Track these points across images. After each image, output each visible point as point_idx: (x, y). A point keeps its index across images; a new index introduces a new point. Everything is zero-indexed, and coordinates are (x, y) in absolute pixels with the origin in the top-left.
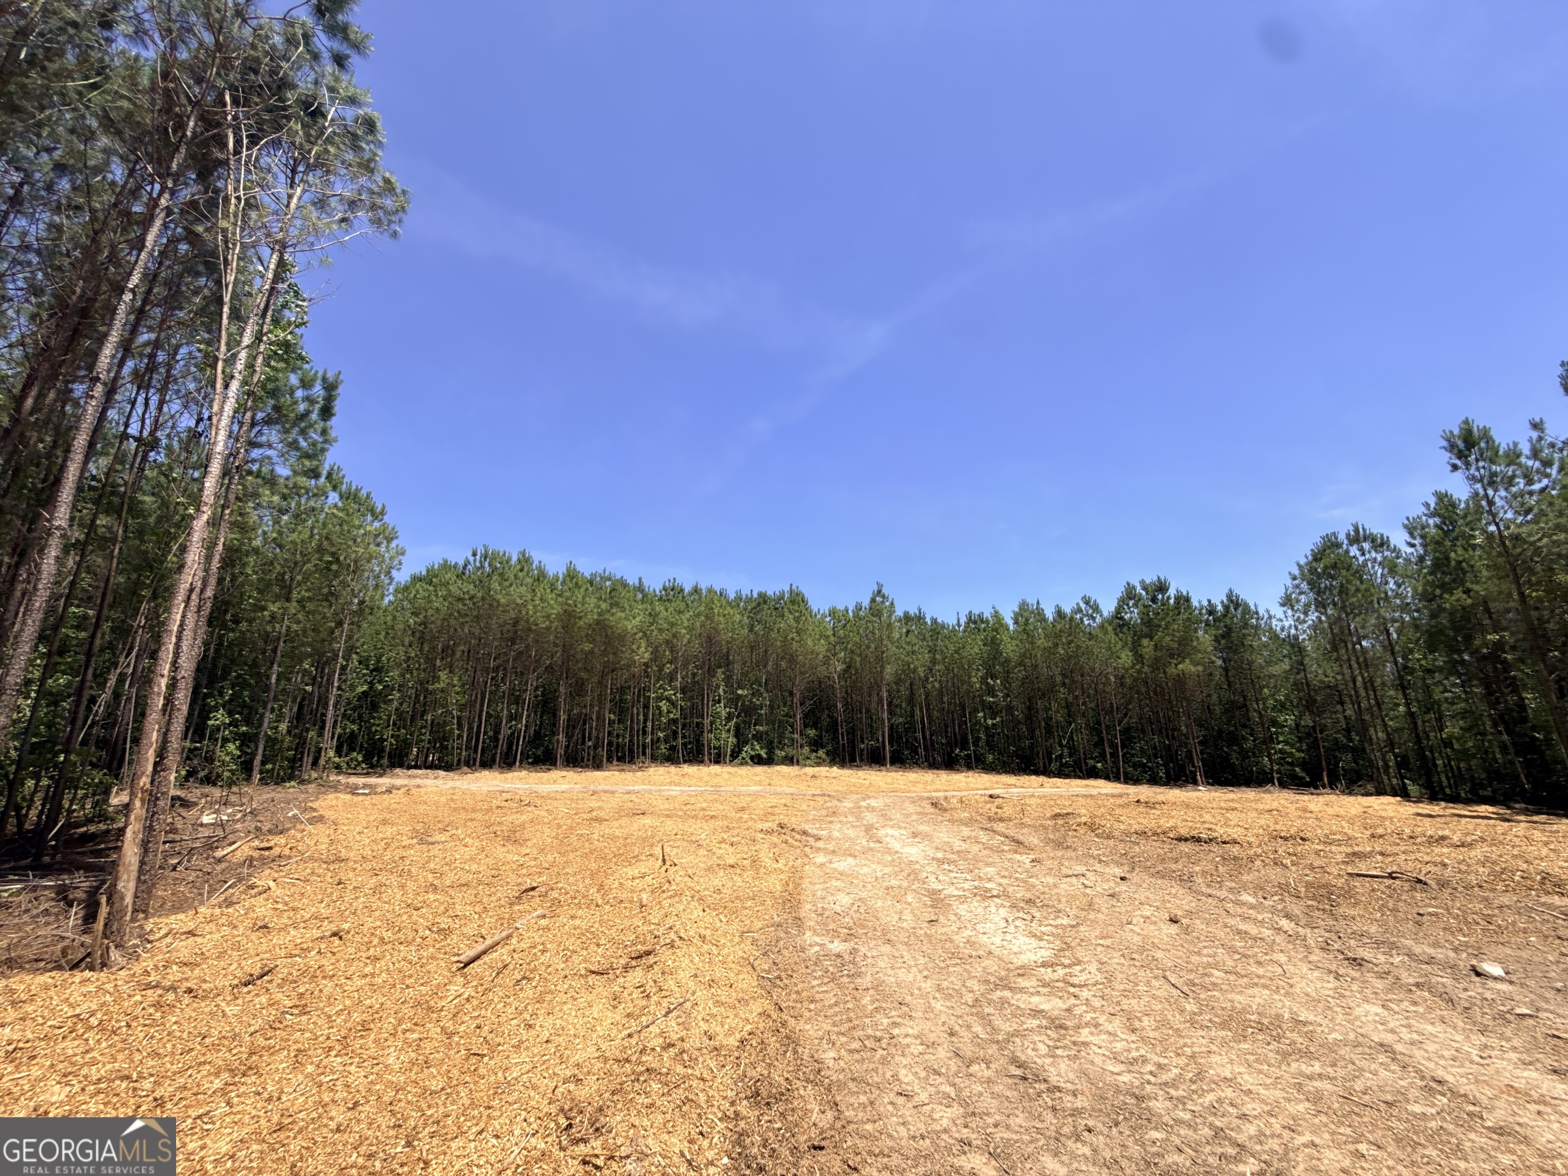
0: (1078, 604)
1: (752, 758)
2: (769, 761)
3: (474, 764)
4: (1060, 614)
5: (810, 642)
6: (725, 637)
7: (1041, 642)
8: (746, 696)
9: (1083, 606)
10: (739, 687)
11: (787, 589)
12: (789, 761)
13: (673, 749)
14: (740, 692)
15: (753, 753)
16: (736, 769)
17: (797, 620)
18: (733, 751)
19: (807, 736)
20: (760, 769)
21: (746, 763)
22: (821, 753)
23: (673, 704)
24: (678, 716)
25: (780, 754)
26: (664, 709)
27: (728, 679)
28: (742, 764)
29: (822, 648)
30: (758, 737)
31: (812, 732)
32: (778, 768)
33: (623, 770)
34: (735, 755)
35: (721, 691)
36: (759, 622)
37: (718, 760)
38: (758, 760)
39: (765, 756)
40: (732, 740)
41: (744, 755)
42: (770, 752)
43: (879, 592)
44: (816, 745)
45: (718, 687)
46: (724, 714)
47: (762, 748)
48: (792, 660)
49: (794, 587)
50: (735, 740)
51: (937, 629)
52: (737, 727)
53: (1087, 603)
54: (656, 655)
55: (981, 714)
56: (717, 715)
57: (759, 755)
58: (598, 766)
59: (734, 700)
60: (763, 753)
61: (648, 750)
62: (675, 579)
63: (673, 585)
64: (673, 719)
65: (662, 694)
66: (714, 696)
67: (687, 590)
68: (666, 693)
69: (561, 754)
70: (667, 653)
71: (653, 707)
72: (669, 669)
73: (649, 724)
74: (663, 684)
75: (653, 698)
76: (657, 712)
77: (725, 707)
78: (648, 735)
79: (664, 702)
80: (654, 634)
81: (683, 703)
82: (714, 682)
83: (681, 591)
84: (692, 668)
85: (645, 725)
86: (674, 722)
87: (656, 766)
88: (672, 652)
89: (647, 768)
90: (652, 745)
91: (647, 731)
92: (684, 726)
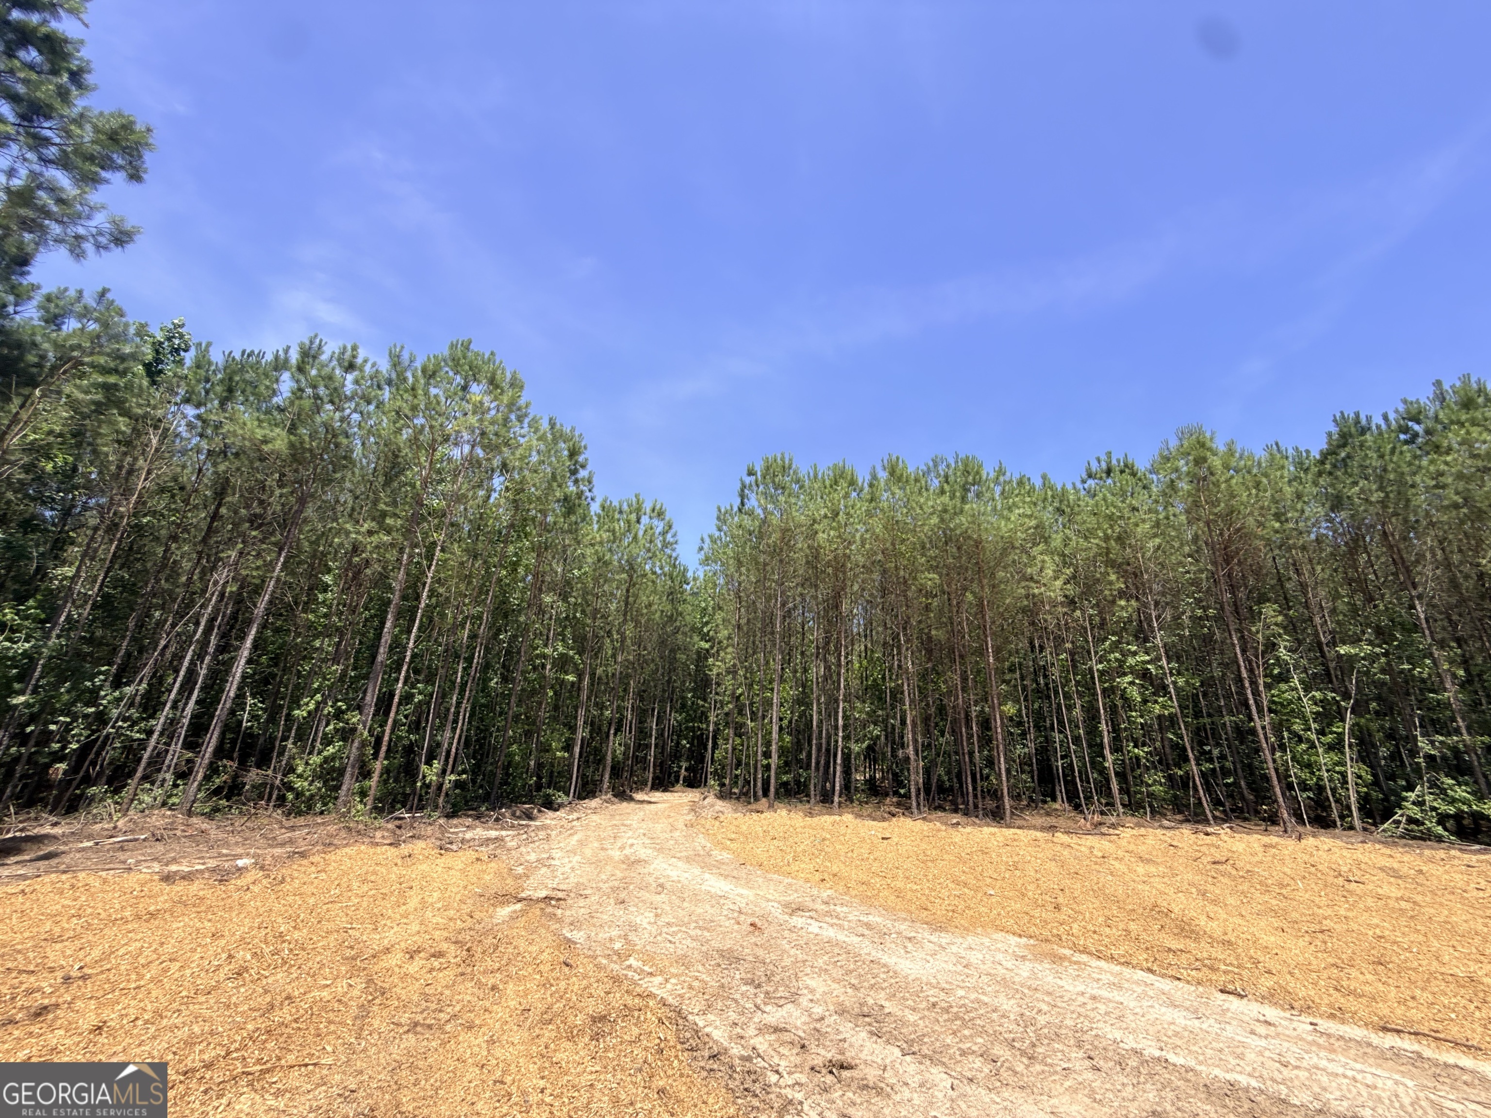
3: (766, 794)
15: (1448, 809)
23: (1154, 681)
24: (1174, 708)
26: (1134, 694)
28: (1413, 837)
33: (1052, 828)
35: (1283, 653)
40: (1358, 771)
41: (1412, 810)
45: (1271, 646)
46: (1310, 707)
50: (1365, 772)
54: (1087, 587)
57: (1476, 816)
58: (997, 816)
61: (1115, 786)
62: (1109, 454)
63: (1109, 463)
64: (1160, 717)
65: (1121, 663)
66: (1267, 667)
67: (1142, 465)
68: (1131, 661)
69: (917, 784)
70: (1113, 577)
71: (1104, 691)
72: (1125, 609)
73: (1103, 727)
74: (1119, 642)
75: (1102, 673)
76: (1119, 703)
77: (1307, 690)
78: (1107, 752)
79: (1129, 678)
80: (1073, 544)
81: (1181, 682)
82: (1258, 632)
83: (1128, 469)
84: (1188, 607)
85: (1093, 731)
86: (1168, 722)
87: (1139, 825)
88: (1123, 575)
89: (1113, 826)
90: (1121, 776)
91: (1101, 746)
92: (1200, 737)
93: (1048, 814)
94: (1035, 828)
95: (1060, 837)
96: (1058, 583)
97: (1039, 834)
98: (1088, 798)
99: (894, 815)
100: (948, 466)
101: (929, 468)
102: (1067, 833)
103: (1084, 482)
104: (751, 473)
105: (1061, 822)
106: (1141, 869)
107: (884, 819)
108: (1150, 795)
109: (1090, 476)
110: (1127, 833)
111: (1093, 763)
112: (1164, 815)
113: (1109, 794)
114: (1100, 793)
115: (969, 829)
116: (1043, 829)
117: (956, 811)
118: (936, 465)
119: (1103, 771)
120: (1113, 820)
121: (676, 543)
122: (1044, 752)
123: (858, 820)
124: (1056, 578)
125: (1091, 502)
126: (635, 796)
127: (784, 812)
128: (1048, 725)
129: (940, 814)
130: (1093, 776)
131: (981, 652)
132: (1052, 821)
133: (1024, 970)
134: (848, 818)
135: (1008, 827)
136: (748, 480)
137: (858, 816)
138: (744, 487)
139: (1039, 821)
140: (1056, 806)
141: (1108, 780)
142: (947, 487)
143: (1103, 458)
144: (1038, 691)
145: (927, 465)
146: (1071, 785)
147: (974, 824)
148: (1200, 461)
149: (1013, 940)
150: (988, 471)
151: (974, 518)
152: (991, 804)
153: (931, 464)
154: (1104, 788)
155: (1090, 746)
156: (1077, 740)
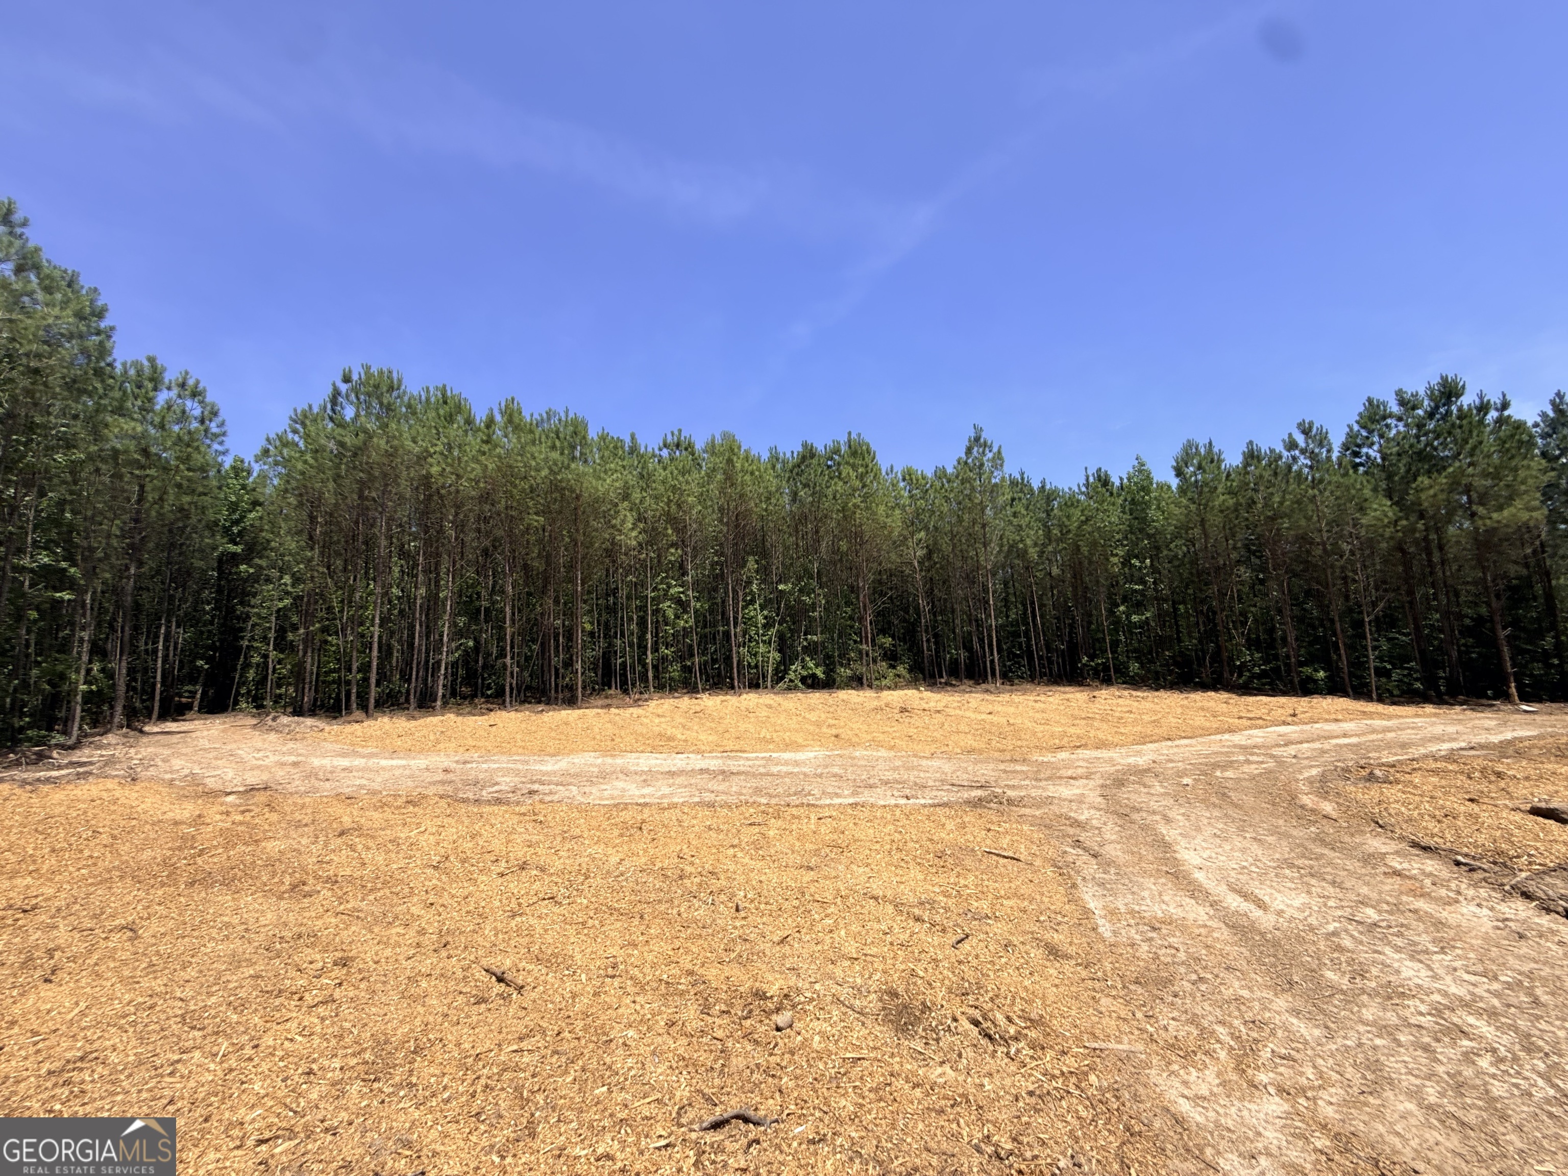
0: (1290, 435)
1: (803, 680)
2: (828, 684)
4: (1252, 456)
5: (881, 509)
6: (757, 508)
7: (1221, 499)
8: (791, 593)
9: (1300, 439)
10: (780, 582)
11: (843, 439)
12: (857, 682)
13: (688, 670)
14: (781, 587)
15: (805, 673)
16: (779, 699)
17: (861, 477)
18: (776, 671)
19: (881, 646)
20: (817, 697)
21: (796, 688)
22: (901, 669)
23: (683, 605)
24: (692, 622)
25: (844, 672)
26: (670, 614)
27: (764, 571)
28: (789, 689)
29: (896, 523)
30: (811, 650)
31: (887, 641)
32: (843, 695)
33: (608, 706)
34: (780, 675)
35: (755, 587)
36: (806, 485)
37: (754, 685)
38: (812, 683)
39: (822, 676)
40: (775, 656)
41: (792, 675)
42: (830, 671)
43: (977, 439)
44: (892, 658)
45: (749, 583)
46: (761, 620)
47: (817, 666)
48: (857, 537)
49: (853, 436)
50: (777, 656)
51: (1049, 495)
52: (781, 637)
53: (1306, 431)
54: (652, 537)
55: (1122, 608)
56: (749, 621)
57: (814, 676)
58: (571, 702)
59: (773, 601)
60: (819, 672)
61: (650, 674)
62: (680, 431)
63: (679, 439)
64: (684, 628)
65: (666, 591)
66: (745, 595)
67: (699, 446)
68: (672, 591)
69: (511, 684)
70: (670, 531)
71: (653, 611)
72: (673, 555)
73: (649, 636)
74: (666, 577)
75: (653, 599)
76: (661, 619)
77: (762, 609)
78: (649, 653)
79: (668, 603)
80: (647, 504)
81: (698, 605)
82: (744, 574)
83: (689, 447)
84: (710, 555)
85: (642, 637)
86: (686, 632)
87: (661, 698)
88: (676, 530)
89: (646, 700)
90: (655, 667)
91: (646, 647)
92: (703, 639)
93: (606, 697)
94: (597, 707)
95: (613, 710)
96: (634, 534)
97: (599, 711)
98: (633, 685)
99: (491, 710)
100: (560, 420)
101: (542, 420)
102: (618, 707)
103: (660, 450)
104: (347, 379)
105: (615, 701)
106: (657, 720)
107: (483, 714)
108: (671, 679)
109: (665, 445)
110: (653, 704)
111: (639, 660)
112: (676, 691)
113: (647, 681)
114: (641, 681)
115: (551, 713)
116: (602, 707)
117: (539, 702)
118: (549, 419)
119: (644, 665)
120: (646, 696)
121: (224, 434)
122: (608, 656)
123: (460, 718)
124: (633, 529)
125: (663, 474)
126: (147, 729)
127: (386, 719)
128: (612, 633)
129: (527, 705)
130: (638, 668)
131: (572, 580)
132: (609, 701)
133: (599, 761)
134: (451, 717)
135: (579, 708)
136: (344, 388)
137: (458, 714)
138: (336, 393)
139: (600, 702)
140: (612, 692)
141: (647, 671)
142: (558, 443)
143: (676, 433)
144: (607, 607)
145: (541, 415)
146: (624, 675)
147: (554, 710)
148: (730, 461)
149: (593, 754)
150: (593, 434)
151: (579, 477)
152: (568, 694)
153: (545, 416)
154: (644, 678)
155: (639, 648)
156: (631, 645)
